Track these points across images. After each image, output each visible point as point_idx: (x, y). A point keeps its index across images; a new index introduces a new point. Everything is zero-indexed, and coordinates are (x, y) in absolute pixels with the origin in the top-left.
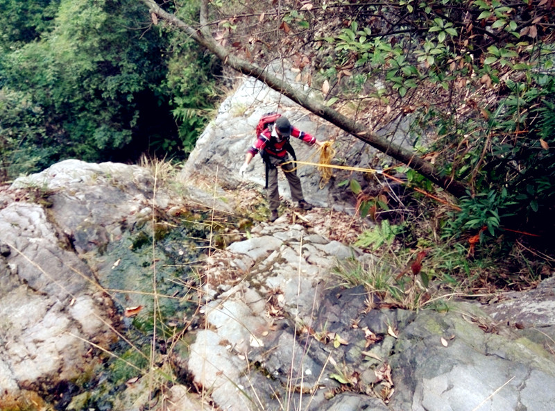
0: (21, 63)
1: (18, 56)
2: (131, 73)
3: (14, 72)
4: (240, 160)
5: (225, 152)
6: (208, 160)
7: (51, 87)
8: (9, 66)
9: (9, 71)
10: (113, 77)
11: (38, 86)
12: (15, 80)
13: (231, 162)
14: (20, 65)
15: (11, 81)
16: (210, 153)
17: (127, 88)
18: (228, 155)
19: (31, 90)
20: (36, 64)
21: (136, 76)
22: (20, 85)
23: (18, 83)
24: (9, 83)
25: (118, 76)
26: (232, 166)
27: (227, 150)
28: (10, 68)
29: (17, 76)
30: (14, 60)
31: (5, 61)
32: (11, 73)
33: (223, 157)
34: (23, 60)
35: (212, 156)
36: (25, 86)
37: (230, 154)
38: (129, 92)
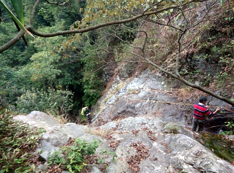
0: (22, 75)
1: (20, 73)
2: (68, 77)
3: (18, 79)
4: (140, 110)
5: (134, 108)
6: (125, 111)
7: (33, 84)
8: (16, 76)
9: (16, 78)
10: (61, 79)
11: (28, 84)
12: (19, 82)
13: (136, 111)
14: (21, 76)
15: (17, 82)
16: (126, 108)
17: (66, 83)
18: (135, 109)
19: (25, 85)
20: (27, 75)
21: (70, 78)
22: (21, 83)
23: (20, 83)
24: (16, 83)
25: (63, 79)
26: (137, 113)
27: (134, 107)
28: (17, 77)
29: (20, 80)
30: (19, 74)
31: (15, 75)
32: (17, 79)
33: (132, 109)
34: (23, 74)
35: (126, 109)
36: (23, 84)
37: (136, 108)
38: (67, 85)
